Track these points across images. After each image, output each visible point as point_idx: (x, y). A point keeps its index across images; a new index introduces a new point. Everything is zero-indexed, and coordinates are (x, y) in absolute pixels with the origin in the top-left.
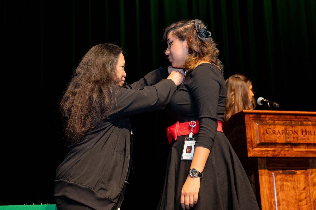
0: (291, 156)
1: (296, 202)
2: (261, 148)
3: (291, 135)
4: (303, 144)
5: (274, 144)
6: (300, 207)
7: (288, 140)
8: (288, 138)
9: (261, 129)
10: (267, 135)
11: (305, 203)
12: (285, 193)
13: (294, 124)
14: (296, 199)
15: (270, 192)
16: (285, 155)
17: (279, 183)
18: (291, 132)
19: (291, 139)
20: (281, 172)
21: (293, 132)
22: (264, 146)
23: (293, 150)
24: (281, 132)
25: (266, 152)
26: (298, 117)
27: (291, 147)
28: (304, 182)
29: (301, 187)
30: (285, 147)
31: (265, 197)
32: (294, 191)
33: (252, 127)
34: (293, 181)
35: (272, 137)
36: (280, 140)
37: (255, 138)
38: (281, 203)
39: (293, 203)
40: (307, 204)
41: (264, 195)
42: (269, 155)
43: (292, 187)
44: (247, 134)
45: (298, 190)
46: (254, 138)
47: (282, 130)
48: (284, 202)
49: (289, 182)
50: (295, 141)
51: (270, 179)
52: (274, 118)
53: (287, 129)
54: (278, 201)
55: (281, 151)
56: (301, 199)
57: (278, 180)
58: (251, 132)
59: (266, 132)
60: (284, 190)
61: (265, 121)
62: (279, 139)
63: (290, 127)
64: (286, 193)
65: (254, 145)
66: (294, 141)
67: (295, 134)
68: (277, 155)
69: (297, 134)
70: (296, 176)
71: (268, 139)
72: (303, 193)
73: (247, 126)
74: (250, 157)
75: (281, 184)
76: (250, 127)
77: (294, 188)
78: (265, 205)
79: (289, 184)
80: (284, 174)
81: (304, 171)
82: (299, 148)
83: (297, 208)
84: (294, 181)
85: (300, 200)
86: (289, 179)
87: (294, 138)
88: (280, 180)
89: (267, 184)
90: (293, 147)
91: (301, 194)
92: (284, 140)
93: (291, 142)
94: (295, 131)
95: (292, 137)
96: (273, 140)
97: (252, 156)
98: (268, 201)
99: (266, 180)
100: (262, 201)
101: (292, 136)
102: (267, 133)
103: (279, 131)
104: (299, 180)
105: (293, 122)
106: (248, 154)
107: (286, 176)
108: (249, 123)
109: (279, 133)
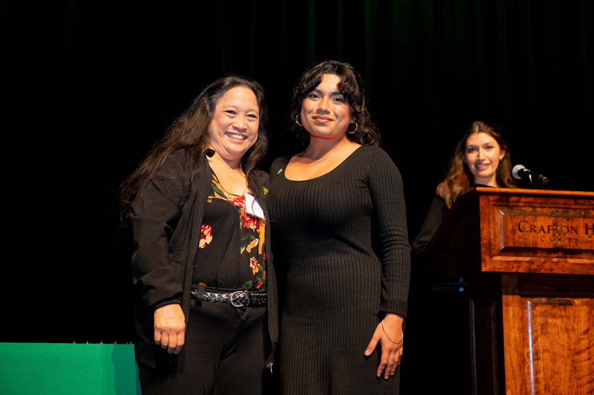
0: (563, 273)
1: (568, 354)
2: (507, 256)
3: (565, 234)
4: (586, 251)
5: (532, 250)
6: (576, 364)
7: (559, 243)
8: (560, 240)
9: (509, 222)
10: (519, 233)
11: (587, 358)
12: (549, 338)
13: (571, 214)
14: (569, 350)
15: (522, 335)
16: (551, 269)
17: (539, 320)
18: (565, 229)
19: (564, 242)
20: (544, 300)
21: (570, 228)
22: (512, 253)
23: (567, 262)
24: (546, 229)
25: (516, 265)
26: (580, 201)
27: (564, 256)
28: (586, 319)
29: (580, 328)
30: (552, 255)
31: (513, 344)
32: (566, 335)
33: (491, 219)
34: (566, 317)
35: (529, 237)
36: (543, 243)
37: (497, 239)
38: (541, 355)
39: (563, 356)
40: (589, 359)
41: (511, 341)
42: (521, 270)
43: (563, 328)
44: (482, 231)
45: (575, 334)
46: (495, 238)
47: (547, 225)
48: (546, 355)
49: (558, 320)
50: (572, 246)
51: (523, 313)
52: (536, 203)
53: (558, 224)
54: (536, 353)
55: (544, 263)
56: (580, 349)
57: (538, 314)
58: (490, 227)
59: (517, 228)
60: (548, 333)
61: (516, 207)
62: (541, 242)
63: (564, 220)
64: (551, 338)
65: (493, 251)
66: (569, 245)
67: (573, 232)
68: (536, 270)
69: (577, 232)
70: (572, 309)
71: (521, 240)
72: (584, 339)
73: (483, 216)
74: (486, 273)
75: (544, 322)
76: (488, 218)
77: (567, 329)
78: (510, 358)
79: (558, 322)
80: (550, 304)
81: (588, 299)
82: (579, 258)
83: (571, 366)
84: (568, 317)
85: (577, 351)
86: (559, 313)
87: (570, 239)
88: (543, 314)
89: (516, 321)
90: (568, 256)
91: (580, 340)
92: (552, 243)
93: (565, 247)
94: (572, 227)
95: (567, 238)
96: (530, 243)
97: (490, 270)
98: (517, 351)
99: (516, 314)
100: (505, 352)
101: (567, 236)
102: (520, 231)
103: (542, 227)
104: (577, 316)
105: (569, 210)
106: (483, 266)
107: (554, 307)
108: (487, 212)
109: (543, 230)
